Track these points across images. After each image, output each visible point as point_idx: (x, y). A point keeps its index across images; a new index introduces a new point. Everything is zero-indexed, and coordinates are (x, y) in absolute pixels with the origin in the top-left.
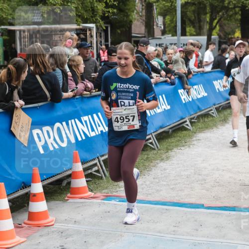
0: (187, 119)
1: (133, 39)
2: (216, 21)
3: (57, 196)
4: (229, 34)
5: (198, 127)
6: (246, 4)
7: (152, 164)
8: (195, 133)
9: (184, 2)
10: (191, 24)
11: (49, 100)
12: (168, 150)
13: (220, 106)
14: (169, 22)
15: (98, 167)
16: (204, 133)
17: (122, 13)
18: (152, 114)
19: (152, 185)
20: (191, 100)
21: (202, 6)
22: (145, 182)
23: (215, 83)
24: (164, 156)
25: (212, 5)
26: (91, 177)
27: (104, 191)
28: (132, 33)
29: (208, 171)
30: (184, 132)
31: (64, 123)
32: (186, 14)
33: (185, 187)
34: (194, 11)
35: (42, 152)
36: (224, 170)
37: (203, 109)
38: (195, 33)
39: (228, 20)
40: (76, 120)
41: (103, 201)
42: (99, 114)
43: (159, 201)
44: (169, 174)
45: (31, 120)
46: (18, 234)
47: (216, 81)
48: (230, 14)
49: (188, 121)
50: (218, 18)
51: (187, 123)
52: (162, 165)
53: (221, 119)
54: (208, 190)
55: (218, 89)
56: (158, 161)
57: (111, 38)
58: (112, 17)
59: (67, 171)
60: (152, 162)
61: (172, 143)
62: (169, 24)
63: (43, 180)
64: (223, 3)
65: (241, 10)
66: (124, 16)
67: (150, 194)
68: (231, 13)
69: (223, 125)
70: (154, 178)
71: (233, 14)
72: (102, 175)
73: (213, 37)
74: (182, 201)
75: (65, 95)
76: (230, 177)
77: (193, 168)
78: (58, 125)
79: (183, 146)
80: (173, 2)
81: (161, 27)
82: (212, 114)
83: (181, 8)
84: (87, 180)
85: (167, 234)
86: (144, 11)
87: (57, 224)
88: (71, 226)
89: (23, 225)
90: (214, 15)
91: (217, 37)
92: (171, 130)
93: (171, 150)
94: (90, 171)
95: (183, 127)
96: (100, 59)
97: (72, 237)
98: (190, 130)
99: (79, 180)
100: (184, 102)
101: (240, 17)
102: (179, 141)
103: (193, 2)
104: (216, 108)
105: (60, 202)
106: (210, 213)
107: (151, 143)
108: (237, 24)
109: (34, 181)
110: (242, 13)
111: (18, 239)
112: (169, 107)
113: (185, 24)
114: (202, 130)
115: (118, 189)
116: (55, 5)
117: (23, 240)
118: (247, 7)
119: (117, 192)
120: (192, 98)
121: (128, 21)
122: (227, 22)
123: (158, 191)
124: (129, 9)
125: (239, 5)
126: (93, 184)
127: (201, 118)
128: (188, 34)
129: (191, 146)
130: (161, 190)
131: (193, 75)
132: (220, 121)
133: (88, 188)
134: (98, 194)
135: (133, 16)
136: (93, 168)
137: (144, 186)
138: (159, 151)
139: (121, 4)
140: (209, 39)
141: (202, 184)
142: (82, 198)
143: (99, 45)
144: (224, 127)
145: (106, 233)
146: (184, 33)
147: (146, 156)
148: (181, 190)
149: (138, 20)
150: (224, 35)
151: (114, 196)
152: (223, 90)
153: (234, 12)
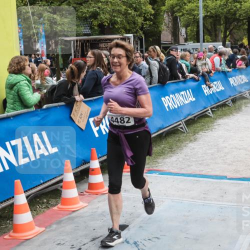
0: (209, 108)
1: (162, 46)
4: (238, 41)
5: (218, 114)
7: (183, 145)
8: (216, 119)
12: (195, 133)
16: (223, 119)
18: (182, 105)
19: (184, 161)
20: (211, 93)
21: (218, 18)
22: (178, 159)
24: (192, 138)
25: (226, 18)
28: (161, 41)
29: (228, 149)
30: (207, 119)
33: (211, 163)
34: (211, 23)
35: (97, 135)
37: (221, 100)
38: (211, 40)
39: (238, 30)
43: (190, 174)
44: (197, 152)
46: (81, 200)
47: (231, 79)
48: (239, 25)
49: (210, 110)
51: (209, 112)
52: (191, 145)
54: (229, 165)
55: (233, 84)
56: (188, 142)
57: (145, 45)
60: (183, 143)
61: (198, 127)
62: (190, 34)
65: (248, 21)
66: (155, 27)
67: (183, 168)
69: (237, 113)
70: (185, 156)
73: (227, 43)
76: (246, 154)
77: (216, 147)
79: (207, 130)
82: (229, 104)
89: (85, 193)
90: (228, 25)
91: (229, 43)
92: (196, 118)
93: (197, 133)
95: (206, 114)
98: (211, 117)
100: (206, 94)
101: (247, 27)
102: (203, 126)
104: (231, 99)
106: (233, 183)
107: (181, 128)
108: (244, 32)
109: (92, 159)
110: (248, 24)
111: (81, 204)
112: (194, 99)
114: (220, 117)
115: (157, 165)
117: (86, 205)
119: (157, 167)
120: (212, 91)
121: (158, 32)
123: (189, 166)
124: (159, 22)
127: (220, 108)
128: (205, 41)
129: (213, 130)
130: (192, 165)
132: (235, 109)
135: (162, 28)
137: (178, 162)
138: (188, 134)
141: (224, 160)
148: (207, 165)
149: (166, 30)
150: (234, 42)
151: (155, 170)
152: (236, 85)
153: (242, 23)
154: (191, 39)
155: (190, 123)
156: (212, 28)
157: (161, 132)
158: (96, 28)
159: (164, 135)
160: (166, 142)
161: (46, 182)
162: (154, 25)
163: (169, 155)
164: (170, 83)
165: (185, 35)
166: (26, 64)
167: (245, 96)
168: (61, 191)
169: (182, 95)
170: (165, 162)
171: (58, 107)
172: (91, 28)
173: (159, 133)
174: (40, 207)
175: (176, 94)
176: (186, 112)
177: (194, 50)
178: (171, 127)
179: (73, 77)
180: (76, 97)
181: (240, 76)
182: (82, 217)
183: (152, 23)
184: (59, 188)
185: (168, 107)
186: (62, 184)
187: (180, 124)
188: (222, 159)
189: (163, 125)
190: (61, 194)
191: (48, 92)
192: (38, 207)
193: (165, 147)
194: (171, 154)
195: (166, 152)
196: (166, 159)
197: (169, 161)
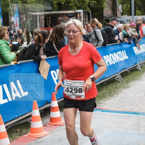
0: (138, 64)
7: (119, 90)
8: (143, 72)
12: (128, 82)
18: (118, 62)
19: (119, 102)
22: (115, 101)
24: (126, 86)
30: (137, 72)
33: (139, 103)
35: (56, 83)
44: (129, 96)
45: (49, 66)
46: (45, 130)
51: (138, 66)
52: (125, 91)
56: (122, 89)
60: (119, 89)
61: (130, 78)
62: (126, 9)
63: (59, 99)
66: (99, 5)
67: (119, 107)
70: (120, 98)
74: (137, 111)
77: (143, 92)
79: (137, 80)
81: (121, 11)
85: (130, 130)
89: (47, 125)
92: (129, 71)
93: (130, 82)
95: (136, 69)
98: (140, 70)
100: (136, 54)
102: (134, 77)
107: (118, 78)
109: (53, 100)
111: (45, 132)
112: (127, 57)
115: (100, 105)
117: (49, 133)
119: (99, 106)
120: (141, 52)
123: (123, 105)
128: (137, 14)
129: (141, 80)
130: (125, 105)
135: (105, 5)
138: (123, 83)
143: (85, 22)
146: (135, 15)
149: (107, 7)
151: (98, 109)
154: (126, 14)
155: (124, 74)
156: (141, 4)
158: (55, 6)
159: (105, 83)
160: (107, 89)
161: (20, 117)
162: (98, 3)
163: (108, 98)
164: (110, 46)
165: (122, 11)
166: (5, 32)
168: (30, 123)
169: (119, 54)
170: (105, 103)
171: (29, 63)
172: (52, 6)
174: (15, 135)
175: (114, 54)
176: (121, 66)
177: (128, 21)
178: (110, 78)
179: (40, 42)
180: (41, 56)
182: (46, 142)
183: (96, 2)
184: (29, 121)
185: (108, 63)
186: (31, 118)
187: (117, 76)
189: (104, 76)
190: (30, 126)
191: (22, 52)
192: (14, 135)
193: (106, 92)
194: (110, 97)
195: (106, 96)
196: (106, 101)
197: (108, 102)
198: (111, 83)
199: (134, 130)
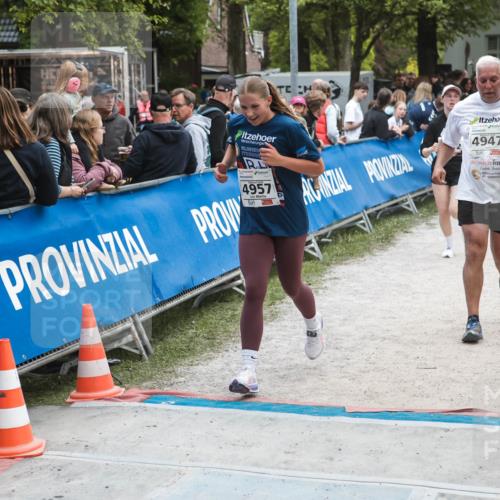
0: (312, 237)
1: (204, 77)
2: (369, 41)
3: (51, 395)
4: (396, 67)
5: (335, 252)
6: (427, 6)
8: (328, 265)
9: (304, 4)
10: (318, 48)
11: (32, 201)
12: (274, 299)
13: (378, 211)
14: (275, 44)
15: (134, 335)
16: (346, 264)
17: (180, 26)
20: (319, 198)
21: (339, 11)
22: (228, 365)
23: (367, 164)
24: (266, 312)
25: (359, 10)
26: (119, 356)
27: (144, 384)
28: (201, 65)
29: (355, 340)
30: (306, 263)
31: (63, 248)
32: (310, 27)
33: (307, 374)
34: (325, 22)
35: (18, 305)
36: (384, 339)
37: (344, 216)
38: (326, 66)
39: (393, 40)
40: (88, 241)
41: (143, 404)
42: (135, 228)
44: (276, 347)
47: (369, 162)
48: (396, 28)
49: (314, 241)
50: (372, 35)
51: (312, 245)
53: (380, 237)
54: (354, 379)
55: (373, 177)
57: (158, 75)
58: (161, 32)
59: (70, 344)
62: (275, 47)
63: (21, 365)
64: (383, 6)
65: (417, 20)
66: (186, 30)
68: (398, 24)
69: (383, 249)
71: (402, 27)
72: (141, 352)
73: (362, 73)
74: (302, 401)
75: (65, 190)
76: (397, 352)
78: (50, 251)
80: (281, 4)
81: (259, 53)
82: (362, 227)
83: (299, 15)
84: (111, 361)
85: (272, 468)
86: (225, 21)
87: (50, 452)
88: (78, 456)
90: (364, 29)
91: (372, 72)
94: (116, 345)
96: (138, 118)
97: (80, 479)
98: (318, 259)
99: (94, 362)
101: (415, 34)
103: (322, 2)
104: (369, 215)
105: (56, 408)
106: (358, 425)
107: (241, 286)
108: (411, 47)
109: (1, 366)
110: (419, 24)
113: (307, 47)
114: (341, 258)
115: (173, 380)
116: (43, 8)
118: (429, 13)
119: (172, 385)
120: (322, 196)
121: (194, 42)
122: (389, 43)
124: (196, 17)
125: (414, 10)
126: (122, 371)
127: (339, 235)
128: (313, 67)
129: (320, 292)
131: (323, 150)
132: (378, 240)
133: (112, 379)
134: (134, 391)
135: (204, 32)
136: (122, 337)
139: (179, 6)
140: (355, 78)
141: (342, 367)
142: (100, 399)
144: (386, 253)
145: (149, 469)
146: (304, 66)
147: (230, 312)
148: (299, 380)
149: (213, 39)
150: (386, 70)
152: (383, 179)
153: (403, 23)
156: (327, 33)
157: (188, 296)
159: (196, 303)
160: (200, 322)
163: (206, 354)
165: (262, 53)
167: (404, 206)
173: (182, 299)
175: (229, 202)
177: (284, 90)
178: (214, 284)
181: (393, 156)
185: (208, 233)
187: (238, 277)
188: (335, 364)
189: (192, 279)
193: (197, 336)
194: (211, 353)
195: (198, 348)
196: (198, 365)
197: (204, 371)
198: (217, 302)
199: (287, 469)
